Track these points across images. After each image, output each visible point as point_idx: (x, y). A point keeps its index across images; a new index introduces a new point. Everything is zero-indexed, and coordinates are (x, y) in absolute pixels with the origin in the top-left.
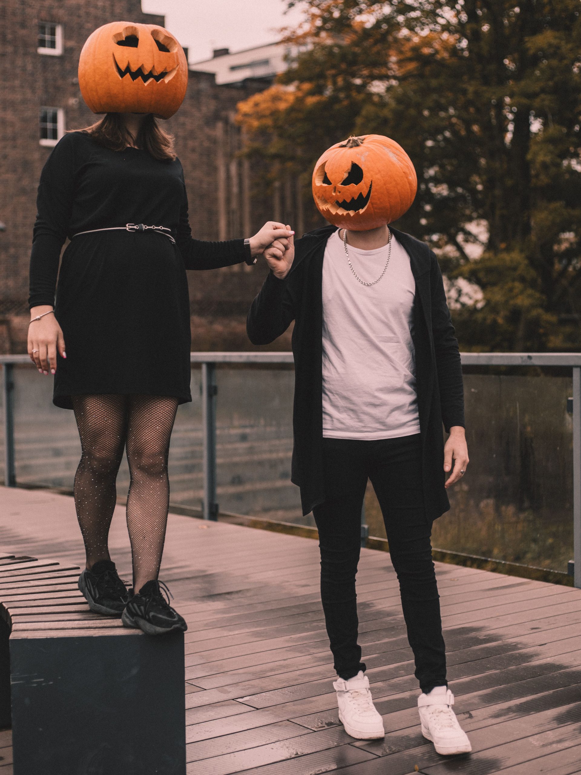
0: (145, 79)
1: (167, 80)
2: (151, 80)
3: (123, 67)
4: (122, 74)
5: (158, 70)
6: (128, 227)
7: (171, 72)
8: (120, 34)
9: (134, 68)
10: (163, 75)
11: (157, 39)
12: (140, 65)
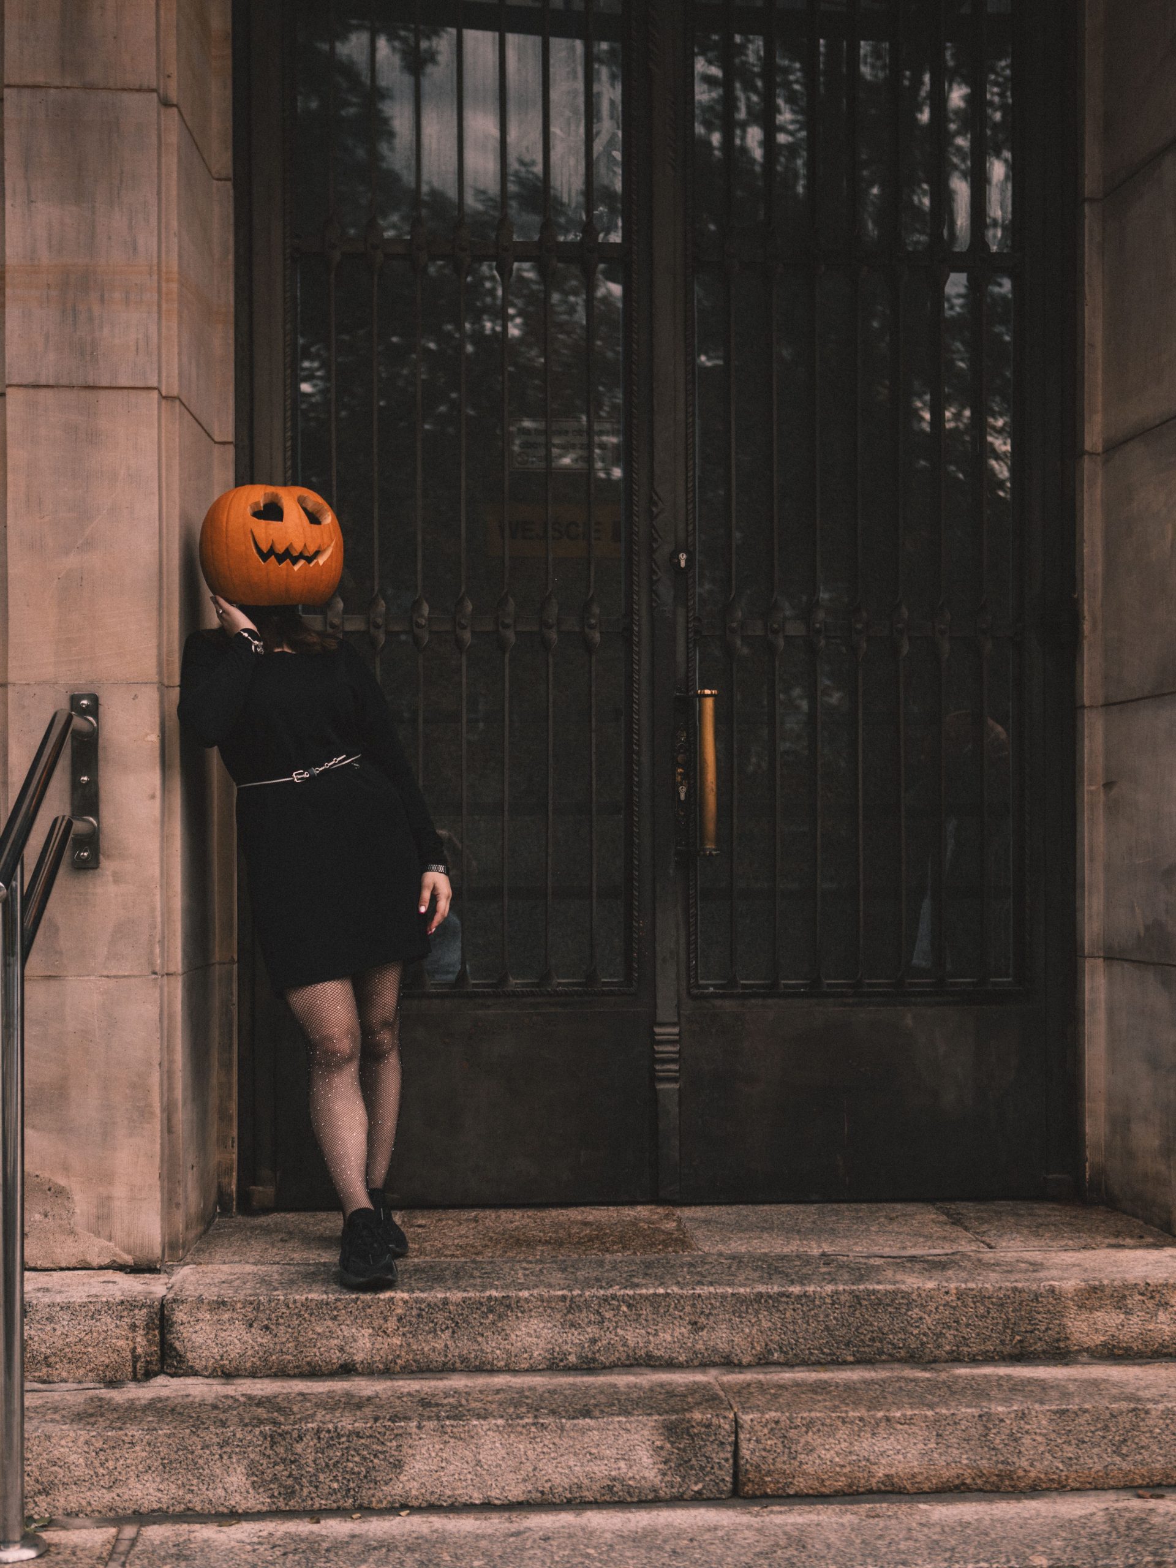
0: (295, 561)
1: (322, 560)
2: (302, 562)
3: (265, 548)
4: (265, 556)
5: (312, 549)
6: (296, 777)
7: (325, 550)
8: (257, 504)
9: (280, 549)
10: (317, 553)
11: (304, 505)
12: (288, 544)
